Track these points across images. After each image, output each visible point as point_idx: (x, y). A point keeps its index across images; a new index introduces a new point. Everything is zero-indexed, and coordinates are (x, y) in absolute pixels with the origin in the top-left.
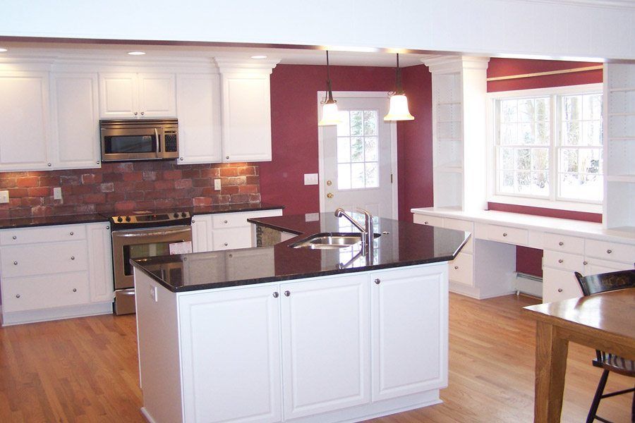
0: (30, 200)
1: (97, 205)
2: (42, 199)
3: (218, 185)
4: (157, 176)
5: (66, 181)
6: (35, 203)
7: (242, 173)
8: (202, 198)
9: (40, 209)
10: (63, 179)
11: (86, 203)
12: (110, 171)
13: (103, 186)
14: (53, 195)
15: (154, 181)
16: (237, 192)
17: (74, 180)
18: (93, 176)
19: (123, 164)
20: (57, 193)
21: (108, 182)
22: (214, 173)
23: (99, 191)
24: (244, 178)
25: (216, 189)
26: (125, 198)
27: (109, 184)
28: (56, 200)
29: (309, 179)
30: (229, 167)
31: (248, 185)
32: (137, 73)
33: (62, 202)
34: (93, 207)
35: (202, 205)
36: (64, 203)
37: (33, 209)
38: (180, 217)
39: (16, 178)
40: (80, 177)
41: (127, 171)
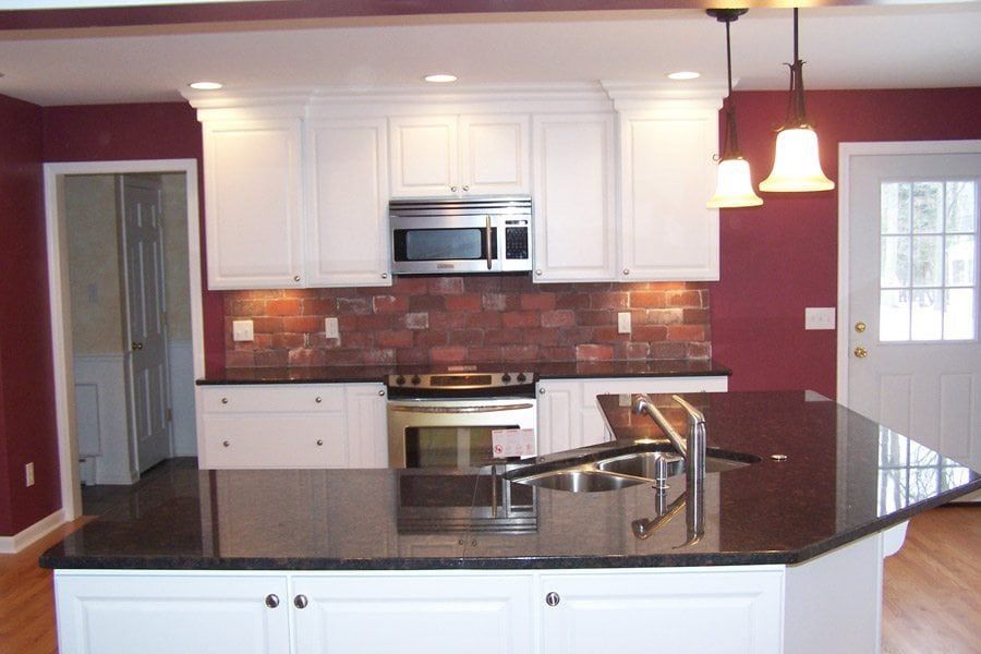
0: (286, 337)
1: (398, 350)
2: (306, 337)
3: (625, 322)
4: (507, 302)
5: (345, 307)
6: (295, 343)
7: (675, 302)
8: (593, 346)
9: (302, 354)
10: (341, 304)
11: (382, 347)
12: (422, 290)
13: (411, 320)
14: (324, 330)
15: (502, 312)
16: (664, 338)
17: (360, 306)
18: (393, 299)
19: (446, 280)
20: (332, 328)
21: (419, 312)
22: (617, 300)
23: (403, 326)
24: (678, 311)
25: (621, 330)
26: (448, 341)
27: (420, 315)
28: (329, 340)
29: (816, 318)
30: (648, 290)
31: (685, 326)
32: (459, 115)
33: (339, 343)
34: (390, 353)
35: (593, 359)
36: (344, 344)
37: (291, 353)
38: (514, 382)
39: (266, 300)
40: (370, 302)
41: (453, 292)
